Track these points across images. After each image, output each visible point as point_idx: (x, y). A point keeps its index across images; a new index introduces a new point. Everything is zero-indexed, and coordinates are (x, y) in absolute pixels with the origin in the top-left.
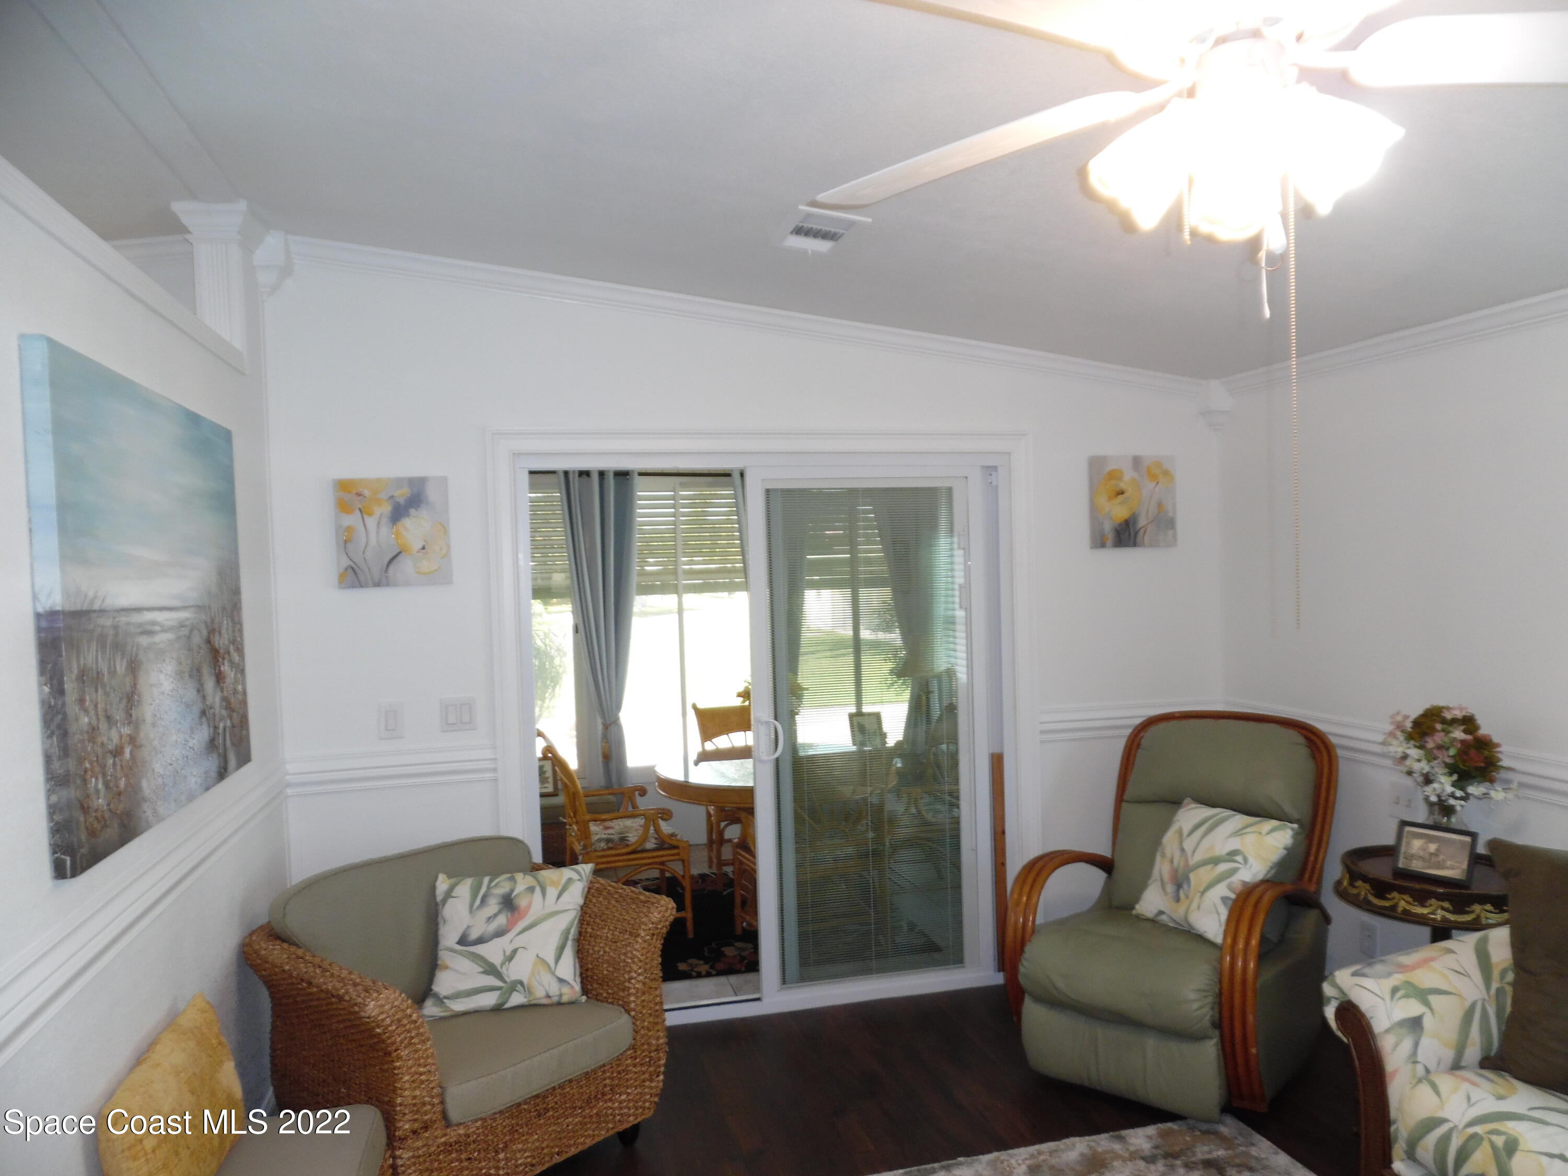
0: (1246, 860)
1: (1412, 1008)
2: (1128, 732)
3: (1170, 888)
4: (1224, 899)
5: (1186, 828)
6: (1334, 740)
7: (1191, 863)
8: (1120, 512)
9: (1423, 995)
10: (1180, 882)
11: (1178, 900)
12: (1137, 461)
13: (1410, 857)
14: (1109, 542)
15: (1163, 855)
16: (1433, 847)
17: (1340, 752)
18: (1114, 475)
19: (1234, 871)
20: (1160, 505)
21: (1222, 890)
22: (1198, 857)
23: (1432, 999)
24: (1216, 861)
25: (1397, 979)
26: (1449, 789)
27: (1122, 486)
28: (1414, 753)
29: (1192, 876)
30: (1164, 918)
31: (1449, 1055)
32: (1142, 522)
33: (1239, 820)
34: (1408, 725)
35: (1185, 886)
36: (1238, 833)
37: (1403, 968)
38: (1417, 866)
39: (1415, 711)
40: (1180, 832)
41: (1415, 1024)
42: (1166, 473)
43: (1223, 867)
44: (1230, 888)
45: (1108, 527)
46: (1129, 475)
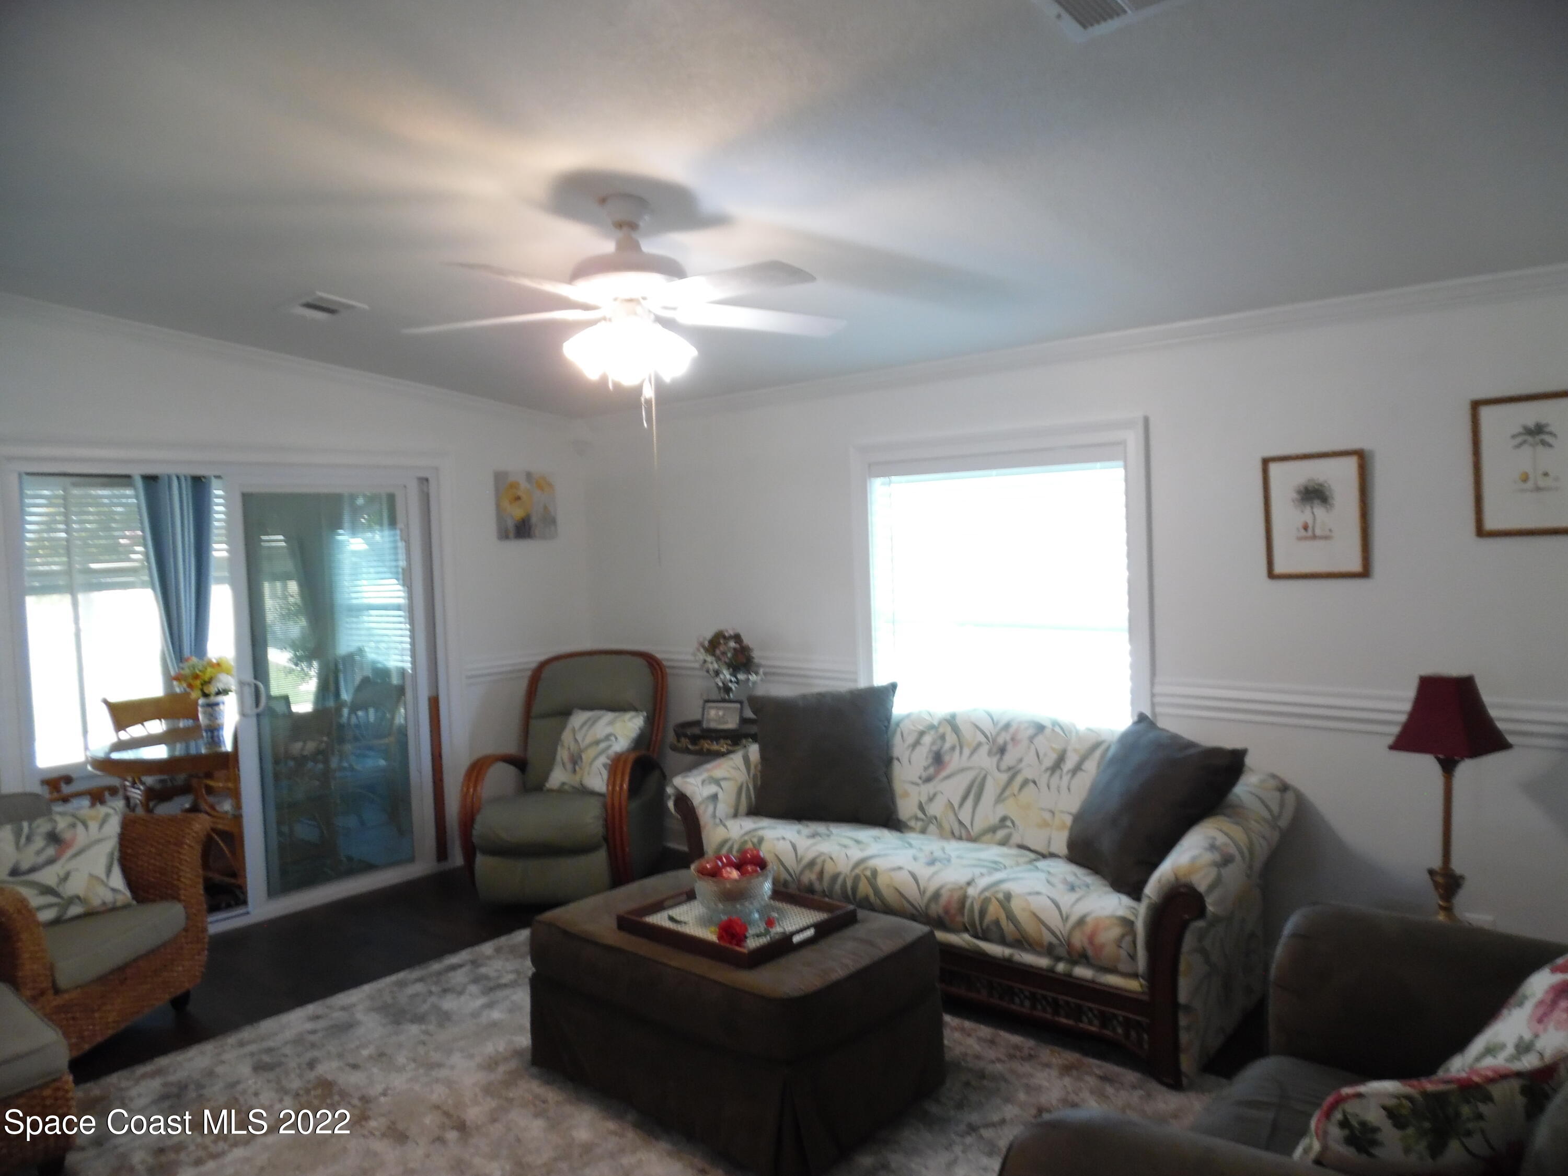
0: (616, 738)
1: (712, 789)
2: (529, 673)
3: (569, 766)
4: (605, 765)
5: (577, 725)
6: (665, 663)
7: (582, 745)
8: (518, 513)
9: (717, 782)
10: (576, 760)
11: (574, 771)
12: (529, 476)
13: (709, 721)
14: (512, 535)
15: (563, 746)
16: (721, 713)
17: (668, 671)
18: (514, 486)
19: (609, 747)
20: (545, 508)
21: (603, 759)
22: (588, 740)
23: (723, 784)
24: (597, 743)
25: (705, 775)
26: (728, 677)
27: (520, 493)
28: (709, 658)
29: (584, 756)
30: (566, 787)
31: (732, 811)
32: (534, 520)
33: (610, 716)
34: (706, 644)
35: (579, 762)
36: (611, 723)
37: (708, 770)
38: (713, 725)
39: (709, 635)
40: (574, 731)
41: (714, 798)
42: (550, 485)
43: (603, 745)
44: (608, 758)
45: (510, 524)
46: (524, 484)
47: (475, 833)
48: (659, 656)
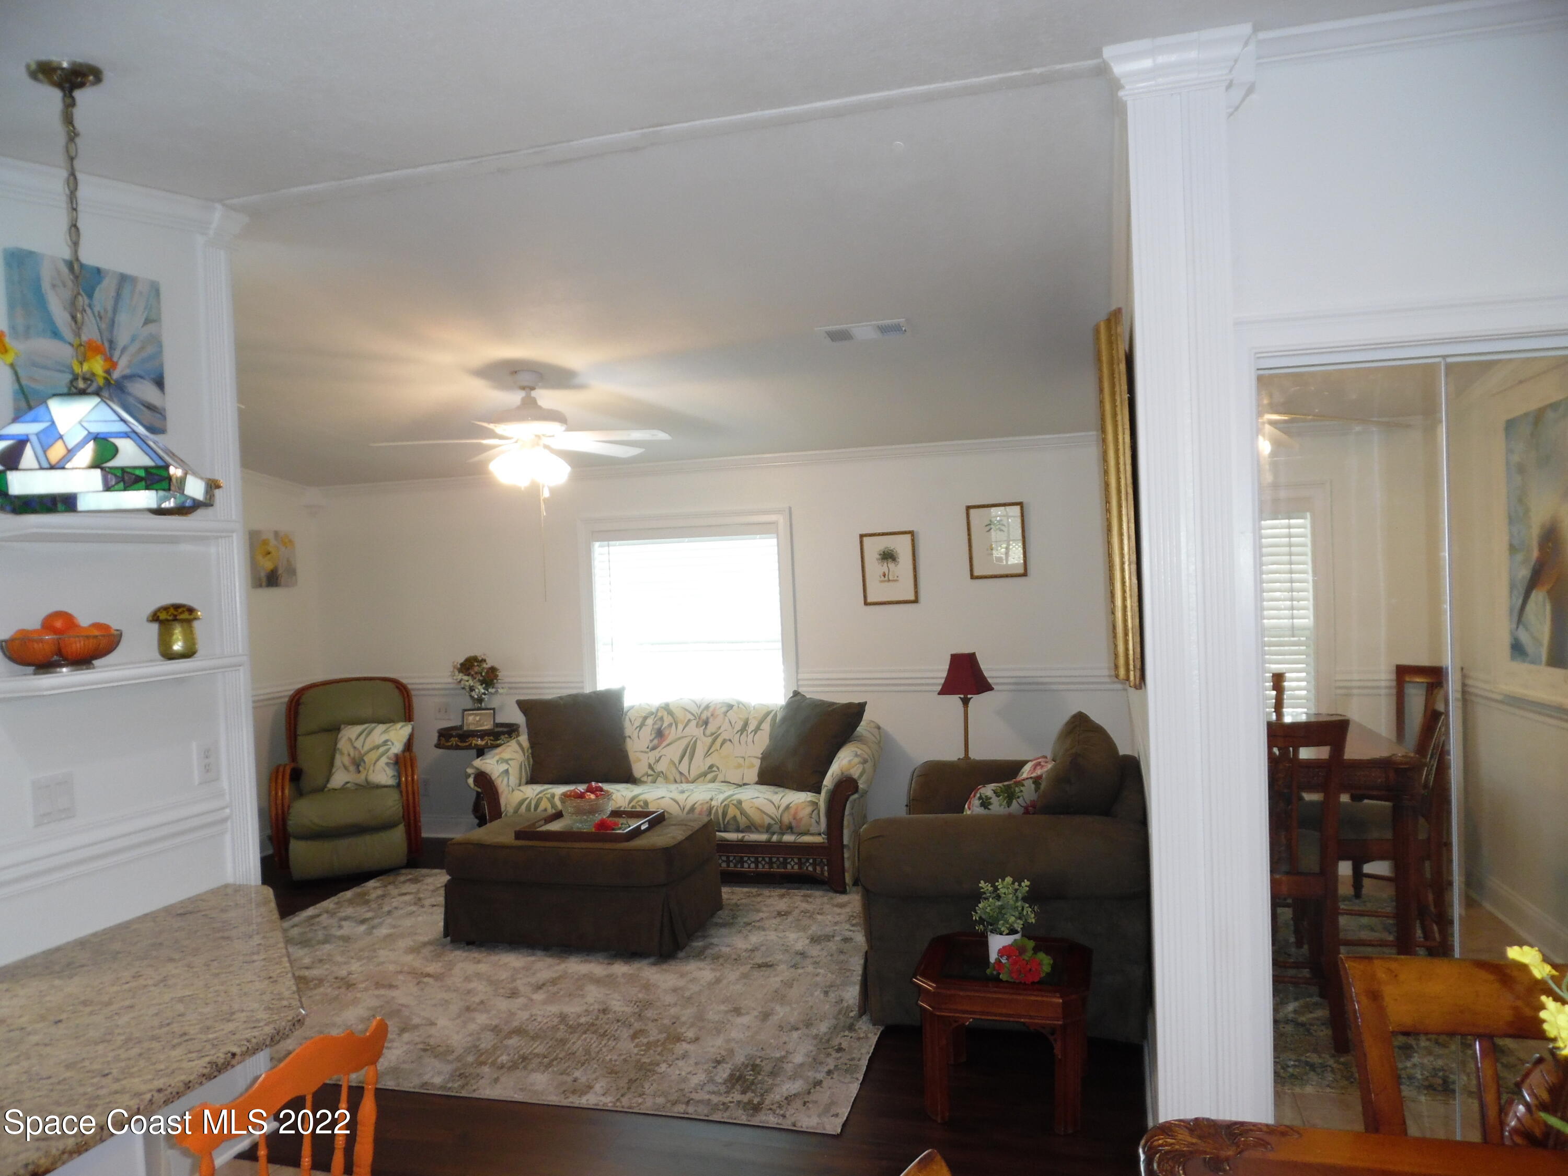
0: (393, 744)
1: (504, 767)
2: (286, 699)
3: (352, 768)
4: (387, 764)
5: (353, 737)
6: (409, 687)
7: (363, 752)
8: (268, 565)
9: (507, 761)
10: (358, 763)
11: (359, 772)
12: (276, 534)
13: (469, 725)
14: (264, 584)
15: (342, 754)
16: (478, 718)
17: (413, 693)
18: (265, 542)
19: (388, 750)
20: (288, 561)
21: (384, 760)
22: (366, 748)
23: (510, 762)
24: (378, 747)
25: (497, 758)
26: (483, 691)
27: (270, 549)
28: (466, 678)
29: (366, 759)
30: (349, 785)
31: (518, 782)
32: (280, 572)
33: (381, 727)
34: (459, 666)
35: (362, 764)
36: (385, 732)
37: (497, 754)
38: (472, 728)
39: (461, 660)
40: (350, 740)
41: (507, 772)
42: (290, 541)
43: (382, 749)
44: (388, 758)
45: (263, 574)
46: (273, 542)
47: (290, 823)
48: (404, 681)
